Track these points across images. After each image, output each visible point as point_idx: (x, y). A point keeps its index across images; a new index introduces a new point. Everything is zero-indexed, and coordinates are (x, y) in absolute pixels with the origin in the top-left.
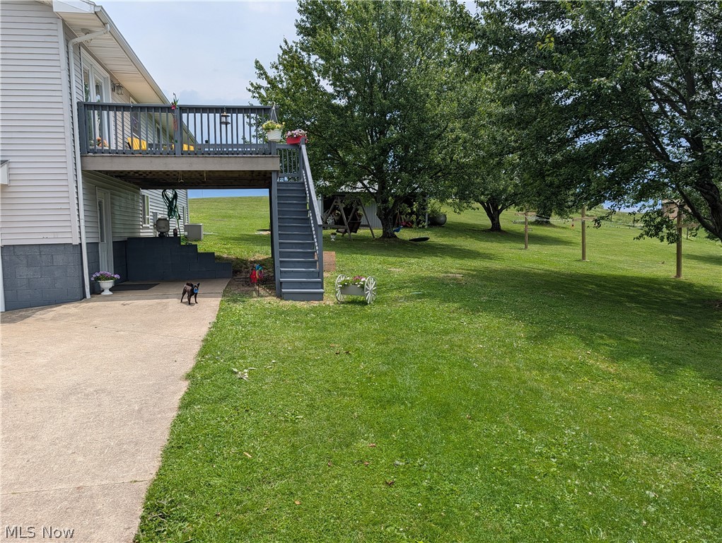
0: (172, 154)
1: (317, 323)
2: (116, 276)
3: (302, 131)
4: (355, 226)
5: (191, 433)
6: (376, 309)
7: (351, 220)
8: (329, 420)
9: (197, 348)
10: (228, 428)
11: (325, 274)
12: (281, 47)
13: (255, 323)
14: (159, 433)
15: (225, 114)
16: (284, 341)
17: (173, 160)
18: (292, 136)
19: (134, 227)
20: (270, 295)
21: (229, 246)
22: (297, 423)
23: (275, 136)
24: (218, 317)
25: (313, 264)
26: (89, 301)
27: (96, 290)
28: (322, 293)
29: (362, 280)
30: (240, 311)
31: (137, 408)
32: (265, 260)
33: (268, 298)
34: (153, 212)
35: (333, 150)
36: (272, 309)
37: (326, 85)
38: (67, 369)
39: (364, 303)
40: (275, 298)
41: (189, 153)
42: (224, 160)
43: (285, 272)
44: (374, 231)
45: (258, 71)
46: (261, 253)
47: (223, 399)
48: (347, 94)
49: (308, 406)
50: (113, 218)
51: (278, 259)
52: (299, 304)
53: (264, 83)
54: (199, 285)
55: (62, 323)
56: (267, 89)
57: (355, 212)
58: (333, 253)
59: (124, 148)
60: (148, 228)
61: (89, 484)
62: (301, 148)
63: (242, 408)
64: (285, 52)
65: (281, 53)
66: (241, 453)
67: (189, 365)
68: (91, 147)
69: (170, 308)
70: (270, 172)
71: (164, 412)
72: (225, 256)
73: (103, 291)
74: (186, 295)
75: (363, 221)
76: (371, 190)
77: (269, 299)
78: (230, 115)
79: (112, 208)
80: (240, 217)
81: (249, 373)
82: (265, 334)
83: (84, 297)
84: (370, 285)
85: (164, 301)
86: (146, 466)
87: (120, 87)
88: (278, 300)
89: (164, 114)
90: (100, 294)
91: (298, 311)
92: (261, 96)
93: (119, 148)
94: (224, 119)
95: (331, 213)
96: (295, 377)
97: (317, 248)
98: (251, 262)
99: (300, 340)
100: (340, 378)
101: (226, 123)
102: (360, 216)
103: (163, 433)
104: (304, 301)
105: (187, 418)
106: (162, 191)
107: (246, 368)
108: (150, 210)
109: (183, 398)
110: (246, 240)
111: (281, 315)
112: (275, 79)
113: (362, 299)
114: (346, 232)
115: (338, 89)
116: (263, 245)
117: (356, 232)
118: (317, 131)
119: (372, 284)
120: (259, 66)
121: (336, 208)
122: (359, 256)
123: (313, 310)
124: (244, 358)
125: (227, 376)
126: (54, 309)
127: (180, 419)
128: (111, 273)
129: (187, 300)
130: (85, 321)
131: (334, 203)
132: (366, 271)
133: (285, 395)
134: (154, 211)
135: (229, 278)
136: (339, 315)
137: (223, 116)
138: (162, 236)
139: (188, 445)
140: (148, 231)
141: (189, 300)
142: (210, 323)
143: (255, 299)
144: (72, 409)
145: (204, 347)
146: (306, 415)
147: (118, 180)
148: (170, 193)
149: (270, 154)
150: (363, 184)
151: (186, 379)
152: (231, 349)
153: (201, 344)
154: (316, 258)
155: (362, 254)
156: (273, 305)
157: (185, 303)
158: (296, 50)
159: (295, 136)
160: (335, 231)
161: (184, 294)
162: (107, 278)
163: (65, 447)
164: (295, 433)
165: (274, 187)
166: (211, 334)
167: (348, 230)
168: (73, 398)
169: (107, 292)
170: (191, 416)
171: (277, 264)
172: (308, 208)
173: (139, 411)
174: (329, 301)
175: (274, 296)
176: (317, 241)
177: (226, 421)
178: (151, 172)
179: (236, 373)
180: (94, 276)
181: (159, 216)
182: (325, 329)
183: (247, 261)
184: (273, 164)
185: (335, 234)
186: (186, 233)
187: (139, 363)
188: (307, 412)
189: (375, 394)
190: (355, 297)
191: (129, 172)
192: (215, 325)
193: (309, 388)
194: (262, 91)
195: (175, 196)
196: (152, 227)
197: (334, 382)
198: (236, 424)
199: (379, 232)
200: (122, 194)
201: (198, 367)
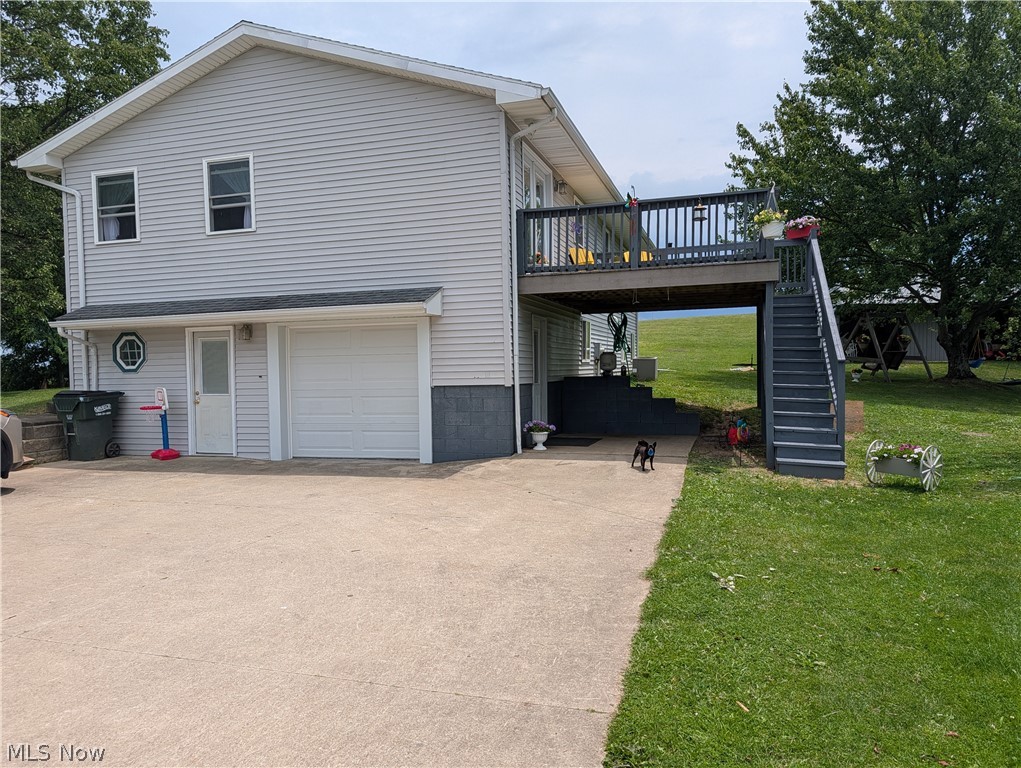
0: (625, 267)
1: (836, 515)
2: (552, 427)
3: (813, 219)
4: (895, 358)
5: (660, 658)
6: (942, 501)
7: (888, 350)
8: (870, 677)
9: (657, 535)
10: (711, 659)
11: (848, 438)
12: (778, 96)
13: (737, 506)
14: (616, 650)
15: (700, 206)
16: (786, 539)
17: (628, 275)
18: (796, 226)
19: (572, 363)
20: (757, 465)
21: (694, 388)
22: (817, 672)
23: (774, 231)
24: (684, 492)
25: (827, 422)
26: (520, 457)
27: (528, 444)
28: (842, 468)
29: (916, 451)
30: (714, 486)
31: (586, 610)
32: (747, 410)
33: (754, 469)
34: (594, 343)
35: (862, 241)
36: (761, 487)
37: (851, 143)
38: (502, 544)
39: (919, 489)
40: (765, 470)
41: (648, 264)
42: (696, 271)
43: (782, 431)
44: (931, 366)
45: (741, 140)
46: (743, 400)
47: (701, 615)
48: (888, 151)
49: (833, 648)
50: (549, 352)
51: (770, 411)
52: (805, 483)
53: (751, 155)
54: (655, 444)
55: (492, 482)
56: (754, 163)
57: (896, 336)
58: (860, 404)
59: (566, 263)
60: (588, 364)
61: (537, 702)
62: (810, 244)
63: (729, 633)
64: (785, 103)
65: (779, 104)
66: (732, 702)
67: (650, 559)
68: (529, 265)
69: (619, 474)
70: (764, 284)
71: (621, 620)
72: (689, 403)
73: (536, 444)
74: (639, 458)
75: (911, 350)
76: (926, 299)
77: (756, 471)
78: (707, 207)
79: (549, 339)
80: (707, 346)
81: (736, 583)
82: (755, 525)
83: (515, 451)
84: (930, 461)
85: (610, 463)
86: (605, 695)
87: (564, 184)
88: (770, 474)
89: (618, 215)
90: (532, 448)
91: (804, 494)
92: (746, 172)
93: (561, 264)
94: (698, 214)
95: (854, 338)
96: (809, 598)
97: (835, 396)
98: (727, 413)
99: (810, 539)
100: (884, 611)
101: (701, 219)
102: (905, 342)
103: (622, 650)
104: (812, 478)
105: (653, 636)
106: (607, 315)
107: (731, 574)
108: (591, 341)
109: (645, 606)
110: (718, 381)
111: (777, 496)
112: (767, 145)
113: (914, 481)
114: (879, 367)
115: (872, 146)
116: (743, 387)
117: (896, 368)
118: (834, 214)
119: (934, 458)
120: (743, 132)
121: (860, 331)
122: (903, 407)
123: (828, 493)
124: (726, 558)
125: (705, 582)
126: (482, 464)
127: (643, 636)
128: (544, 423)
129: (639, 464)
130: (517, 482)
131: (859, 323)
132: (919, 435)
133: (794, 625)
134: (596, 342)
135: (693, 435)
136: (873, 504)
137: (697, 209)
138: (607, 374)
139: (656, 675)
140: (588, 369)
141: (643, 465)
142: (673, 500)
143: (736, 470)
144: (511, 598)
145: (668, 534)
146: (831, 663)
147: (557, 304)
148: (617, 318)
149: (765, 257)
150: (912, 290)
151: (647, 579)
152: (707, 543)
153: (663, 529)
154: (833, 412)
155: (909, 404)
156: (762, 480)
157: (637, 468)
158: (803, 97)
159: (801, 227)
160: (858, 366)
161: (636, 456)
162: (542, 430)
163: (507, 646)
164: (815, 687)
165: (769, 304)
166: (674, 516)
167: (884, 366)
168: (511, 583)
169: (540, 447)
170: (658, 632)
171: (769, 419)
172: (820, 334)
173: (590, 613)
174: (854, 481)
175: (762, 466)
176: (835, 386)
177: (707, 650)
178: (597, 292)
179: (716, 579)
180: (527, 426)
181: (602, 348)
182: (850, 527)
183: (720, 411)
184: (769, 272)
185: (859, 371)
186: (635, 371)
187: (585, 547)
188: (832, 658)
189: (952, 648)
190: (901, 477)
191: (570, 294)
192: (680, 504)
193: (833, 620)
194: (749, 167)
195: (625, 322)
196: (593, 363)
197: (876, 616)
198: (723, 657)
199: (940, 368)
200: (560, 322)
201: (661, 562)
